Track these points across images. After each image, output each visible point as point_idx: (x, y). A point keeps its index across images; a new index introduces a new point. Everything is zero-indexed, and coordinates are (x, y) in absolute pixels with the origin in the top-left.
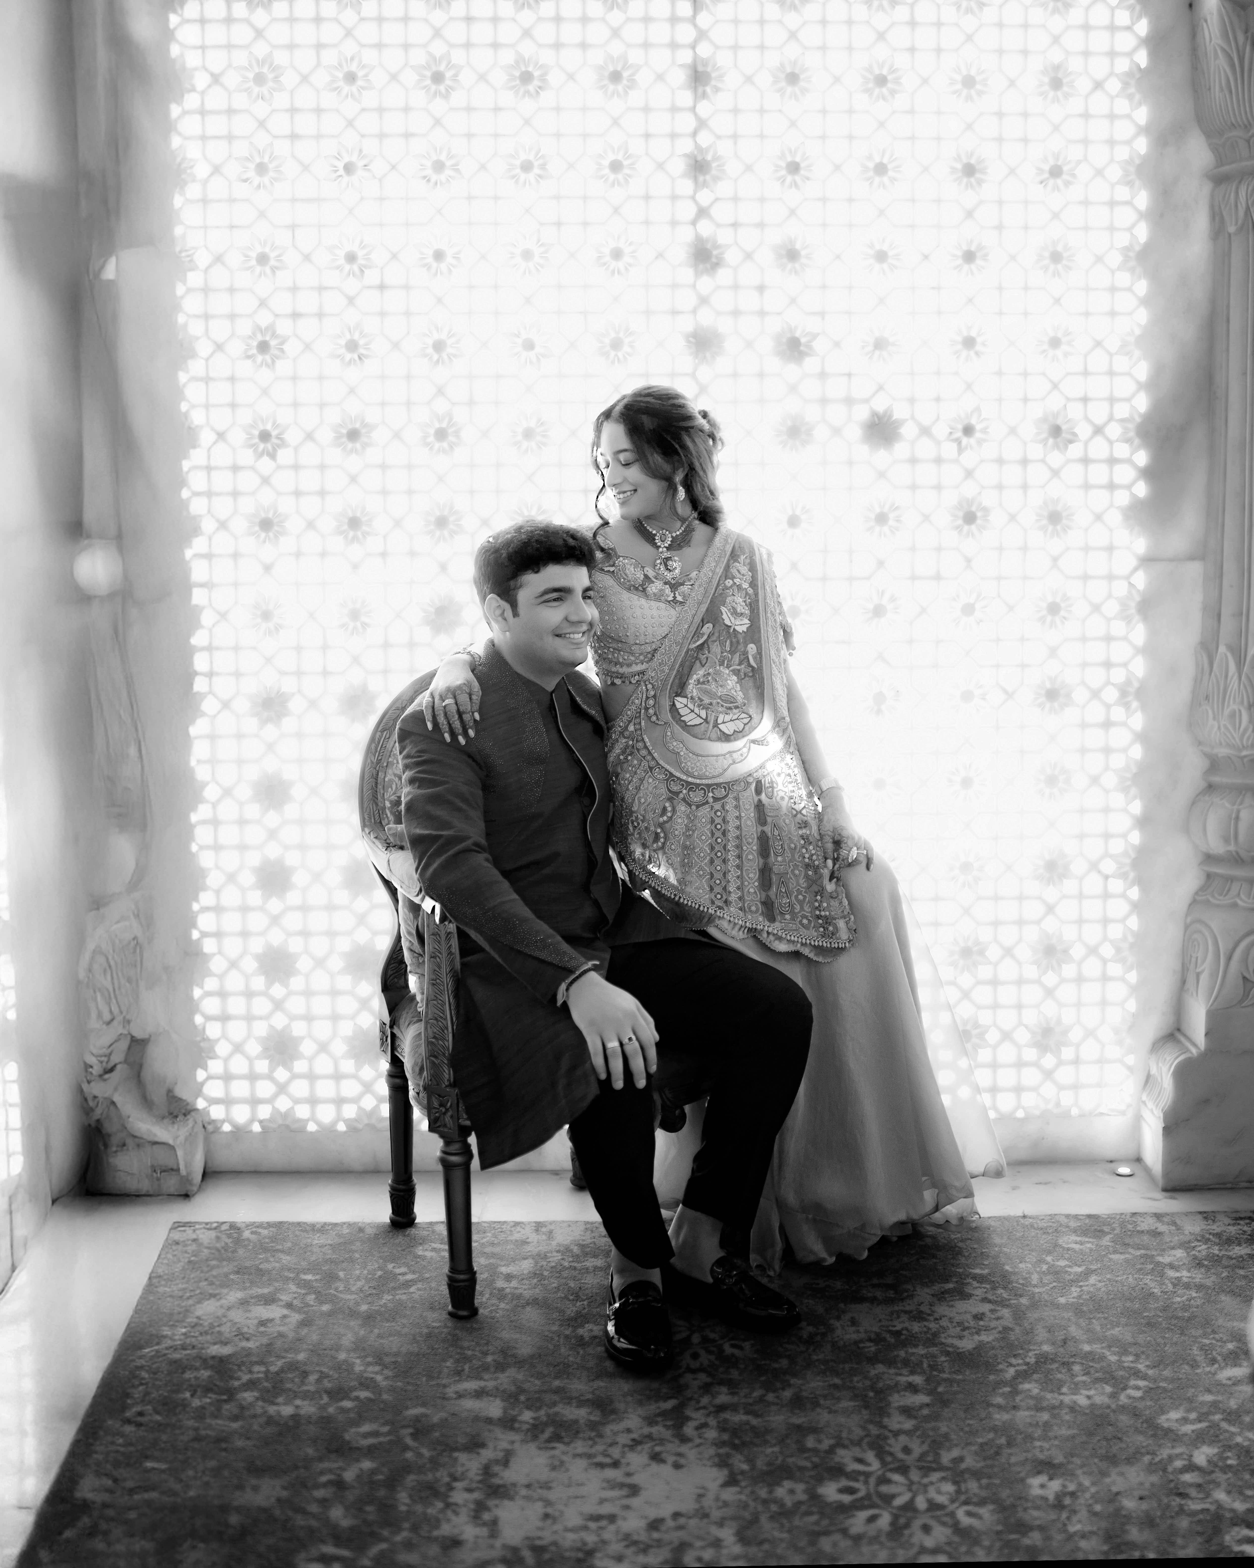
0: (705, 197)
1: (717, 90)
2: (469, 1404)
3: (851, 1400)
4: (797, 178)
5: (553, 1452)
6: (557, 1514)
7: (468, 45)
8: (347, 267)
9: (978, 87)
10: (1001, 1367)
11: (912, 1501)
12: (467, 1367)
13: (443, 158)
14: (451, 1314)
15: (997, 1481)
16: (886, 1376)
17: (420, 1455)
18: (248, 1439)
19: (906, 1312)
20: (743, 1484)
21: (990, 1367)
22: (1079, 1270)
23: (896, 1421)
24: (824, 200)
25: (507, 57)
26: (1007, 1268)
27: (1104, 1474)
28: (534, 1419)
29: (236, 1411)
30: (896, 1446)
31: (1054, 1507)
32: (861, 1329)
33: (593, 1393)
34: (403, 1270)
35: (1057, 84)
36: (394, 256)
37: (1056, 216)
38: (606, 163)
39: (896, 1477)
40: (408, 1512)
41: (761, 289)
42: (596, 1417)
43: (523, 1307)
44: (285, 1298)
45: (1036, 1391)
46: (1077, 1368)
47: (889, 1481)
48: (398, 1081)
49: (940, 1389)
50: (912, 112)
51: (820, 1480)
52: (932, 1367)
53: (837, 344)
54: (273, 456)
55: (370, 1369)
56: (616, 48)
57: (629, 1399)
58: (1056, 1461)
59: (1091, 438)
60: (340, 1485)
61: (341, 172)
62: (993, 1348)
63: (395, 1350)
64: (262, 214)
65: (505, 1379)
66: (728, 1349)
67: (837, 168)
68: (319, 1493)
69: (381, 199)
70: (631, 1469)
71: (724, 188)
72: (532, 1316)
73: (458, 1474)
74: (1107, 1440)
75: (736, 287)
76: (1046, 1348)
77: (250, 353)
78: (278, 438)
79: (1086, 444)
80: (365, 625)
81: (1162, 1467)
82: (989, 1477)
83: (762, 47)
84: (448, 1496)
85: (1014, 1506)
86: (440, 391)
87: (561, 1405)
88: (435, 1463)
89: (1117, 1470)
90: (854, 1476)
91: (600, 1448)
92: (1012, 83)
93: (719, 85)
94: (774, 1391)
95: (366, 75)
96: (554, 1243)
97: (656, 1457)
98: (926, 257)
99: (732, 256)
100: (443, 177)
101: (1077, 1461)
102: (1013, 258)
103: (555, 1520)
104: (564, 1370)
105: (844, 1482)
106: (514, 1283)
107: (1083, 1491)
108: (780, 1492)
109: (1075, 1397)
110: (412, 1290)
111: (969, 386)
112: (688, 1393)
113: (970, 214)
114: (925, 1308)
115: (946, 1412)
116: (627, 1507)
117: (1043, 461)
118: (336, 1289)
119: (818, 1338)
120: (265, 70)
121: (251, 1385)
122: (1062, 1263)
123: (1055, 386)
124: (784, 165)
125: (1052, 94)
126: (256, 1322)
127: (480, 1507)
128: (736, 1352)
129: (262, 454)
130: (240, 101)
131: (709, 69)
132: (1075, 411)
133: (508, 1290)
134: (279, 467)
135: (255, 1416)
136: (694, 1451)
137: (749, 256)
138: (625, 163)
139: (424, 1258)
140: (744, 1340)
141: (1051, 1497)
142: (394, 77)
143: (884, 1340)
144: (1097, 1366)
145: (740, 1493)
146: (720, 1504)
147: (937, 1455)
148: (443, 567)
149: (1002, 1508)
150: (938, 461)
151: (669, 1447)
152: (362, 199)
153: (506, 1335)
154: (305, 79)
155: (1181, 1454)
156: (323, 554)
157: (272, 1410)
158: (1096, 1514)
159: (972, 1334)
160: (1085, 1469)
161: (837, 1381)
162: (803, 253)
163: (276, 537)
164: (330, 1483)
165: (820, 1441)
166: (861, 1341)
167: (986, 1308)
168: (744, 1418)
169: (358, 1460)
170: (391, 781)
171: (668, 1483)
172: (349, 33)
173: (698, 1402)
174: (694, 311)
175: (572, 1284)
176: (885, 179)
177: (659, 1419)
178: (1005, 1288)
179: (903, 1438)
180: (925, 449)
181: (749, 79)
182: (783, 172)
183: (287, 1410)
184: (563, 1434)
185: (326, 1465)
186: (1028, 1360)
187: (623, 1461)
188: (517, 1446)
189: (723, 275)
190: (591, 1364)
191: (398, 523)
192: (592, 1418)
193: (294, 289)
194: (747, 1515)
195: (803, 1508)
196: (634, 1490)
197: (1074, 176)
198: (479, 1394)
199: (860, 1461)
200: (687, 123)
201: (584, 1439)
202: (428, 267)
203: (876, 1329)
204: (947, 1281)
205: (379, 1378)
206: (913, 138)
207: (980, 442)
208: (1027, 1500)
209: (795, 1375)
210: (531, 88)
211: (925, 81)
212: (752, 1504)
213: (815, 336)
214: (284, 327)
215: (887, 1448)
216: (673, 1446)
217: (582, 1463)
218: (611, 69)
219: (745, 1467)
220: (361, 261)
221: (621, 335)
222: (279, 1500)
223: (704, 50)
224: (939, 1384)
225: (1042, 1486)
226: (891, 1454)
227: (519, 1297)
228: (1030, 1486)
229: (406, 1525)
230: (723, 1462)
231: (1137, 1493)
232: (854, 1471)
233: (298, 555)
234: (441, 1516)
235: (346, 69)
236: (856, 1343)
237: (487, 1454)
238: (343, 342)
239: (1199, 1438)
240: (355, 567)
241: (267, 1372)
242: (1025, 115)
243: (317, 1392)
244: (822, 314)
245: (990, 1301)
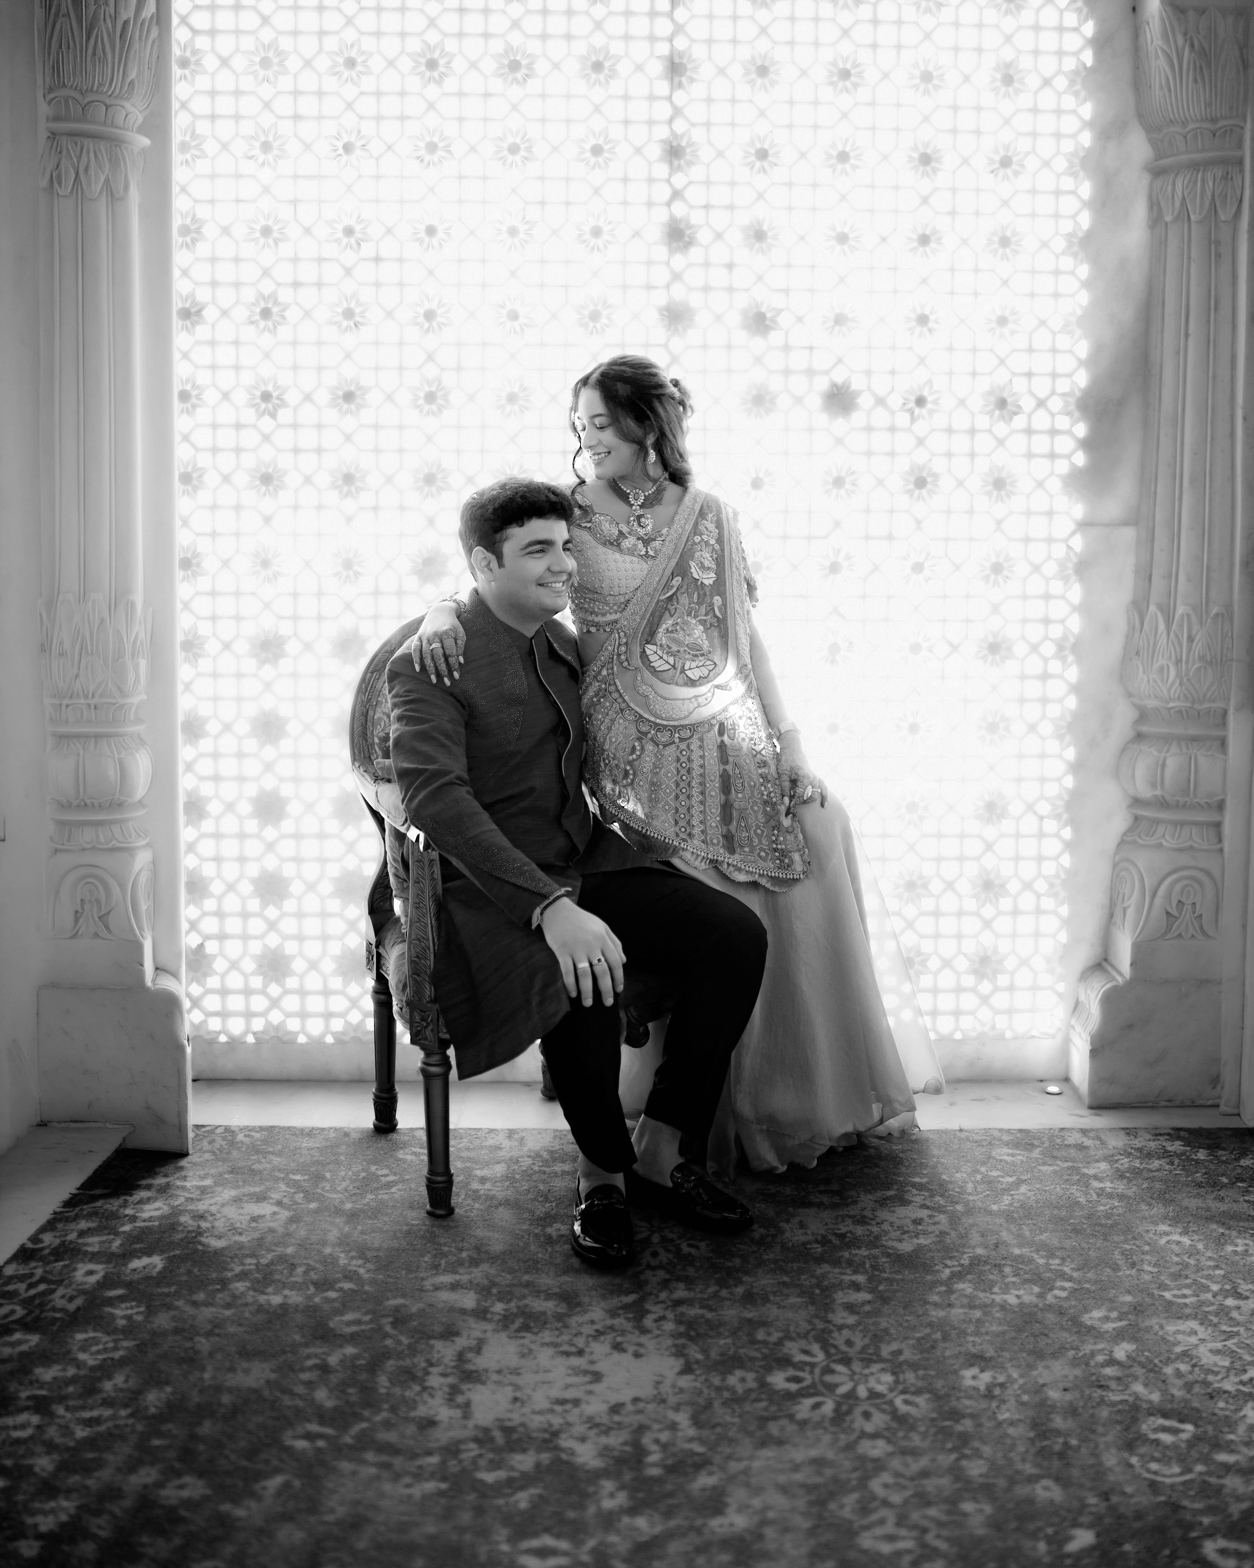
0: (679, 180)
1: (692, 80)
2: (445, 1296)
3: (798, 1296)
4: (765, 164)
5: (522, 1341)
6: (525, 1398)
7: (460, 35)
8: (345, 240)
9: (935, 82)
10: (937, 1268)
11: (854, 1390)
12: (443, 1262)
13: (436, 139)
14: (429, 1213)
15: (933, 1373)
16: (831, 1275)
17: (399, 1343)
18: (240, 1325)
19: (850, 1217)
20: (698, 1372)
21: (927, 1268)
22: (1010, 1180)
23: (841, 1317)
24: (790, 185)
25: (496, 46)
26: (944, 1177)
27: (1031, 1367)
28: (506, 1310)
29: (228, 1299)
30: (839, 1339)
31: (985, 1396)
32: (809, 1232)
33: (560, 1287)
34: (385, 1172)
35: (1008, 80)
36: (389, 231)
37: (1005, 203)
38: (588, 147)
39: (839, 1368)
40: (388, 1394)
41: (730, 266)
42: (562, 1309)
43: (496, 1207)
44: (275, 1196)
45: (970, 1290)
46: (1007, 1270)
47: (833, 1372)
48: (382, 997)
49: (881, 1288)
50: (873, 104)
51: (769, 1369)
52: (874, 1267)
53: (800, 320)
54: (273, 416)
55: (354, 1262)
56: (599, 40)
57: (594, 1293)
58: (988, 1355)
59: (1034, 411)
60: (324, 1369)
61: (341, 151)
62: (930, 1251)
63: (376, 1245)
64: (266, 190)
65: (478, 1274)
66: (685, 1249)
67: (803, 155)
68: (305, 1376)
69: (378, 177)
70: (594, 1357)
71: (697, 172)
72: (504, 1216)
73: (434, 1361)
74: (1035, 1336)
75: (707, 265)
76: (980, 1251)
77: (253, 319)
78: (278, 398)
79: (1030, 416)
80: (357, 574)
81: (1085, 1361)
82: (925, 1369)
83: (734, 41)
84: (424, 1380)
85: (948, 1395)
86: (430, 358)
87: (530, 1298)
88: (413, 1350)
89: (1044, 1364)
90: (801, 1366)
91: (565, 1338)
92: (967, 79)
93: (694, 76)
94: (727, 1288)
95: (365, 61)
96: (525, 1149)
97: (618, 1347)
98: (884, 240)
99: (703, 236)
100: (435, 158)
101: (1007, 1355)
102: (965, 242)
103: (523, 1403)
104: (533, 1265)
105: (791, 1372)
106: (488, 1186)
107: (1012, 1383)
108: (733, 1380)
109: (1005, 1297)
110: (393, 1190)
111: (922, 360)
112: (648, 1288)
113: (925, 200)
114: (868, 1213)
115: (886, 1309)
116: (590, 1393)
117: (990, 431)
118: (323, 1189)
119: (769, 1239)
120: (271, 54)
121: (243, 1276)
122: (995, 1173)
123: (1002, 362)
124: (753, 151)
125: (1003, 89)
126: (248, 1218)
127: (454, 1390)
128: (693, 1251)
129: (263, 414)
130: (247, 83)
131: (685, 61)
132: (1020, 385)
133: (482, 1192)
134: (279, 426)
135: (246, 1304)
136: (653, 1341)
137: (719, 236)
138: (606, 147)
139: (404, 1161)
140: (701, 1241)
141: (982, 1388)
142: (391, 63)
143: (830, 1241)
144: (1027, 1268)
145: (695, 1380)
146: (677, 1390)
147: (878, 1348)
148: (431, 521)
149: (937, 1397)
150: (892, 429)
151: (629, 1337)
152: (360, 176)
153: (480, 1233)
154: (308, 63)
155: (1103, 1350)
156: (319, 507)
157: (262, 1299)
158: (1023, 1404)
159: (911, 1238)
160: (1014, 1363)
161: (786, 1279)
162: (770, 234)
163: (276, 490)
164: (316, 1366)
165: (769, 1334)
166: (809, 1243)
167: (924, 1213)
168: (700, 1312)
169: (341, 1346)
170: (380, 719)
171: (628, 1371)
172: (349, 21)
173: (657, 1296)
174: (668, 287)
175: (541, 1187)
176: (847, 166)
177: (621, 1312)
178: (942, 1196)
179: (846, 1333)
180: (880, 417)
181: (722, 71)
182: (753, 158)
183: (276, 1300)
184: (532, 1324)
185: (312, 1350)
186: (962, 1262)
187: (587, 1350)
188: (489, 1334)
189: (695, 253)
190: (559, 1260)
191: (389, 479)
192: (559, 1310)
193: (295, 260)
194: (701, 1401)
195: (753, 1395)
196: (597, 1377)
197: (1022, 166)
198: (454, 1287)
199: (806, 1352)
200: (663, 111)
201: (552, 1330)
202: (421, 241)
203: (823, 1232)
204: (889, 1189)
205: (362, 1271)
206: (873, 129)
207: (931, 412)
208: (960, 1390)
209: (747, 1273)
210: (519, 76)
211: (886, 76)
212: (706, 1391)
213: (779, 312)
214: (286, 295)
215: (831, 1341)
216: (634, 1337)
217: (549, 1351)
218: (594, 59)
219: (700, 1357)
220: (358, 235)
221: (599, 308)
222: (268, 1382)
223: (680, 43)
224: (880, 1282)
225: (974, 1378)
226: (835, 1347)
227: (492, 1198)
228: (963, 1377)
229: (386, 1406)
230: (679, 1352)
231: (1061, 1385)
232: (800, 1362)
233: (296, 507)
234: (418, 1398)
235: (346, 56)
236: (804, 1244)
237: (461, 1342)
238: (340, 310)
239: (1119, 1336)
240: (349, 520)
241: (257, 1265)
242: (978, 109)
243: (304, 1283)
244: (787, 291)
245: (928, 1208)
